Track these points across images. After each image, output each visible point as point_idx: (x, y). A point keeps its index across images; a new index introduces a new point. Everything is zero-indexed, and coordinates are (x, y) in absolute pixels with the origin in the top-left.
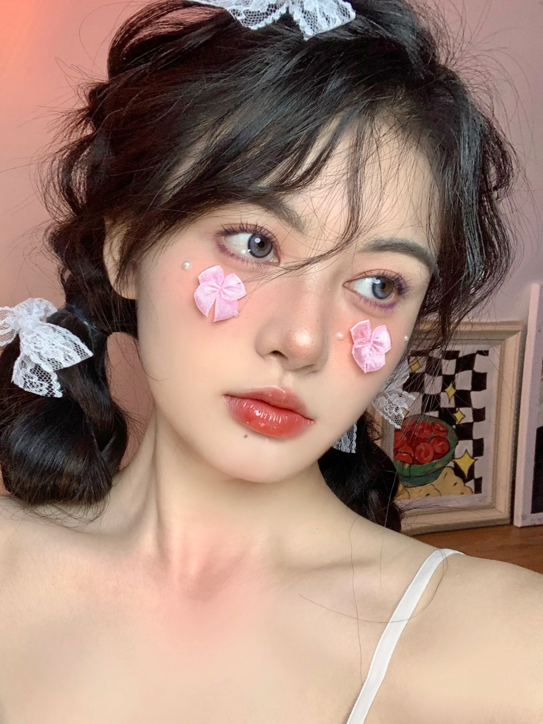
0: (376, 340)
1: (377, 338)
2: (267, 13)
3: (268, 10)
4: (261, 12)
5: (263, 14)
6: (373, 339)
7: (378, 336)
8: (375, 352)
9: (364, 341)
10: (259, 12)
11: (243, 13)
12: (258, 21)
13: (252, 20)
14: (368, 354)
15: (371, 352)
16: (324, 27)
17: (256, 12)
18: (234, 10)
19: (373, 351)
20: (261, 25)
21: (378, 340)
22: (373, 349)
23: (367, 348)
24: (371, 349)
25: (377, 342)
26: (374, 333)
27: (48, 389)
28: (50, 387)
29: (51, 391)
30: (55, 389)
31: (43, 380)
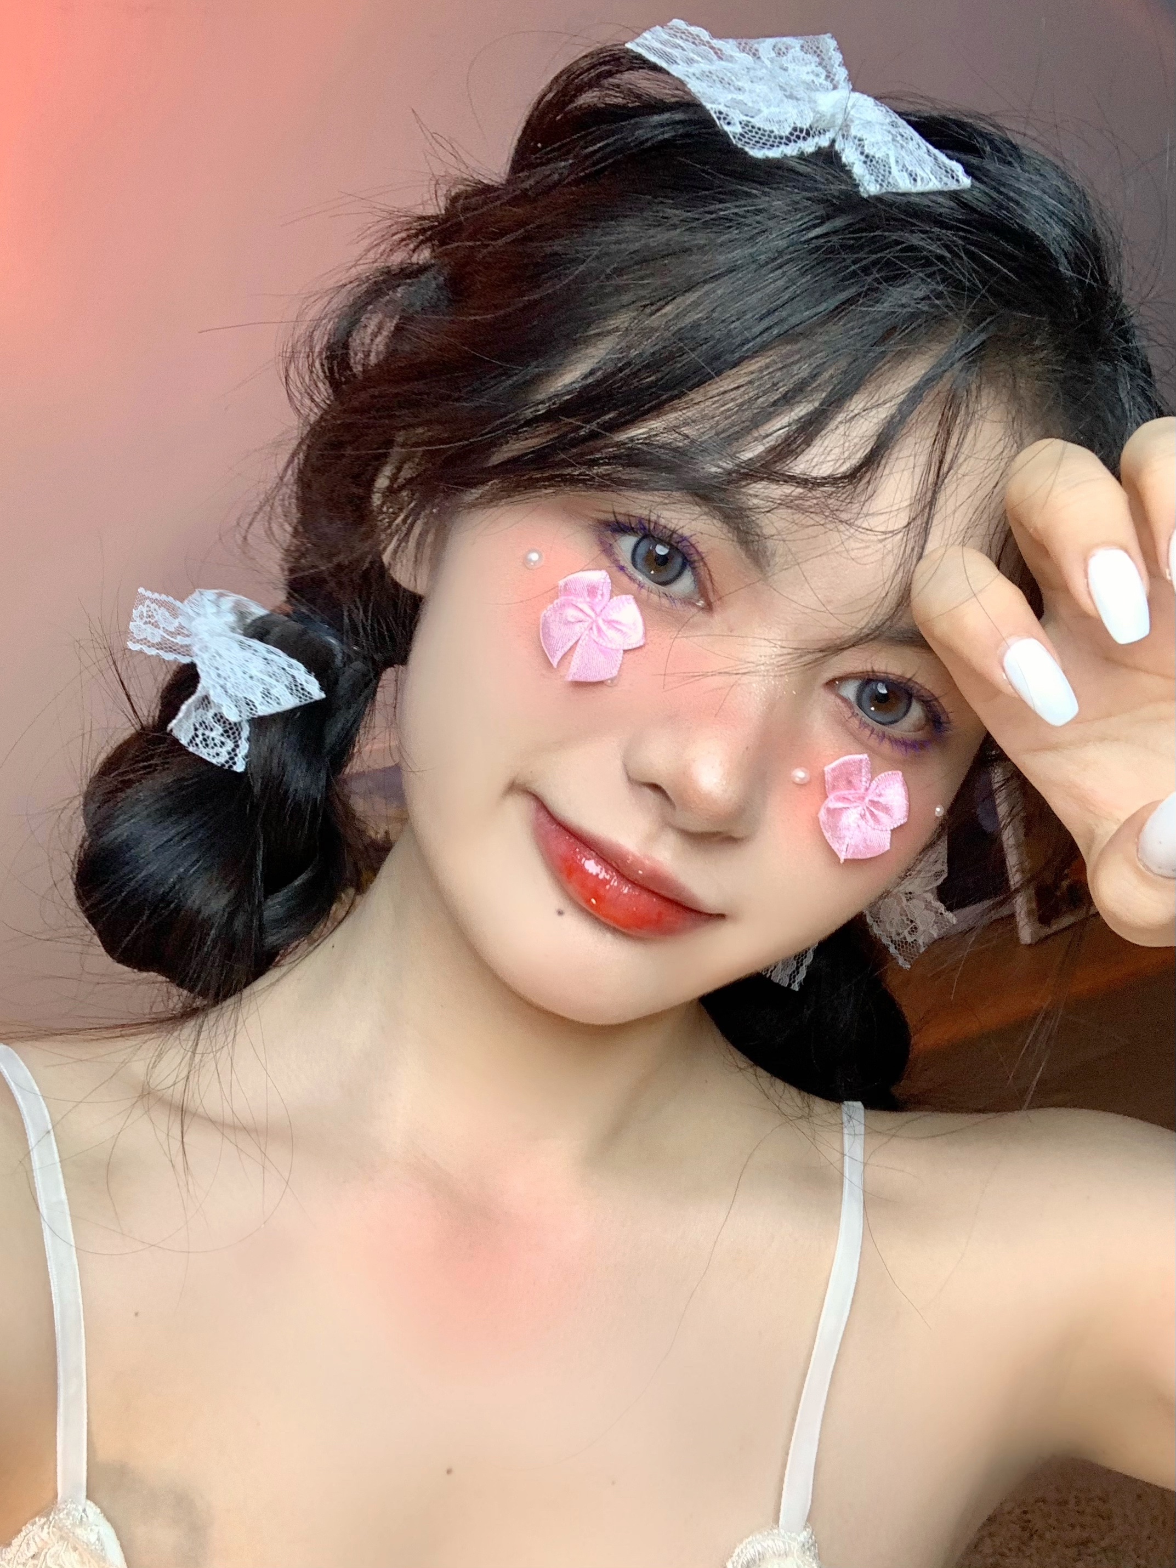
0: (876, 799)
1: (880, 795)
2: (787, 138)
3: (791, 134)
4: (776, 133)
5: (781, 137)
6: (871, 796)
7: (883, 792)
8: (871, 822)
9: (850, 797)
10: (772, 132)
11: (738, 123)
12: (768, 146)
13: (754, 140)
14: (855, 825)
15: (862, 823)
16: (904, 184)
17: (765, 131)
18: (721, 113)
19: (867, 822)
20: (774, 153)
21: (881, 800)
22: (868, 814)
23: (854, 811)
24: (863, 816)
25: (878, 802)
26: (874, 784)
27: (229, 753)
28: (233, 750)
29: (232, 758)
30: (240, 756)
31: (229, 737)
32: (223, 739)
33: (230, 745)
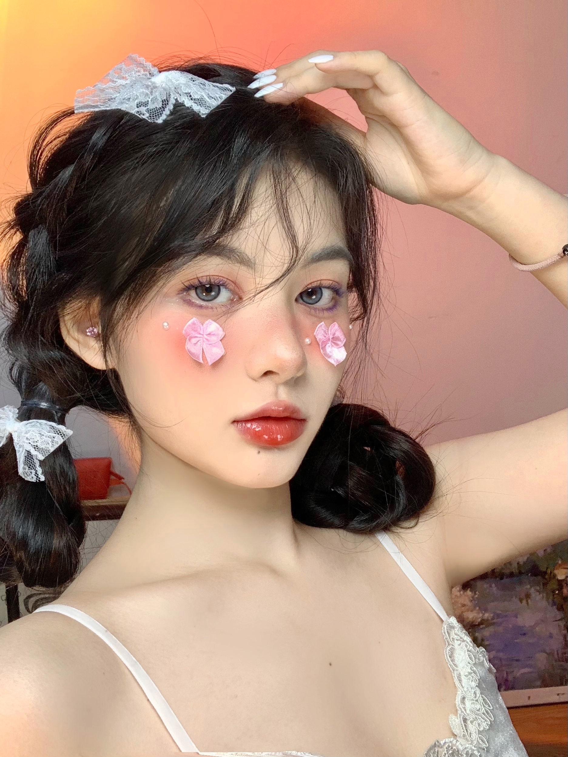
2: (163, 107)
3: (163, 104)
4: (158, 107)
5: (160, 108)
7: (334, 333)
8: (336, 346)
10: (156, 108)
11: (145, 112)
12: (160, 115)
13: (154, 115)
16: (214, 104)
17: (154, 109)
18: (138, 112)
19: (334, 347)
20: (164, 117)
21: (335, 336)
23: (329, 345)
24: (332, 346)
25: (334, 338)
27: (35, 475)
28: (36, 473)
29: (37, 477)
30: (39, 474)
31: (31, 469)
32: (30, 471)
33: (33, 471)
